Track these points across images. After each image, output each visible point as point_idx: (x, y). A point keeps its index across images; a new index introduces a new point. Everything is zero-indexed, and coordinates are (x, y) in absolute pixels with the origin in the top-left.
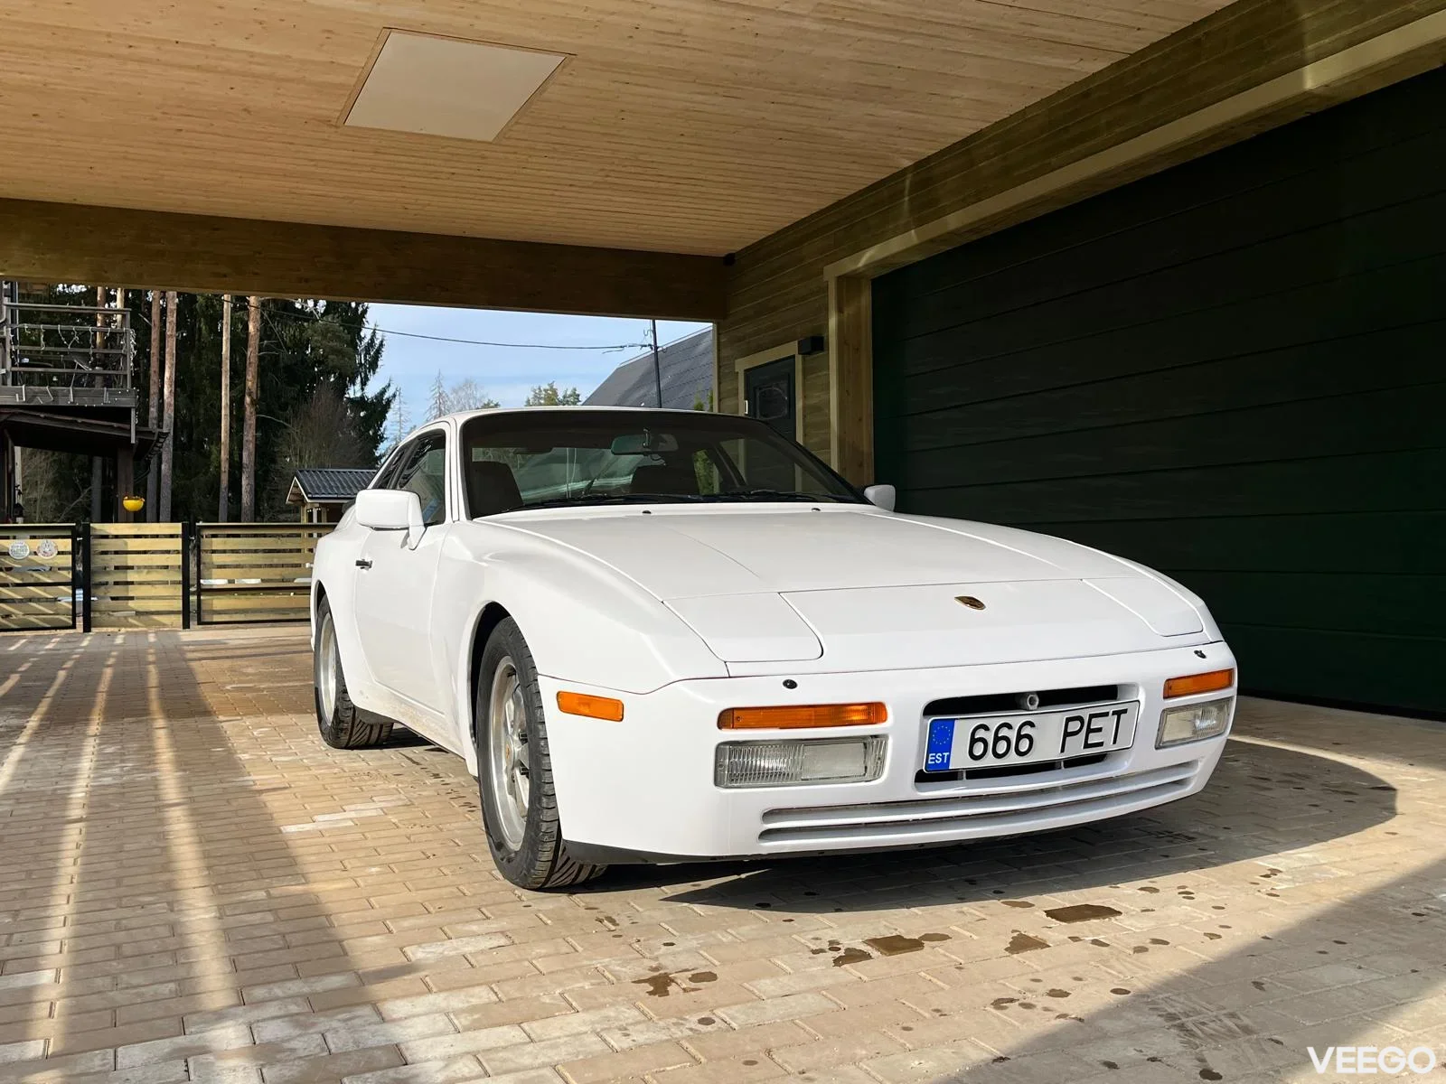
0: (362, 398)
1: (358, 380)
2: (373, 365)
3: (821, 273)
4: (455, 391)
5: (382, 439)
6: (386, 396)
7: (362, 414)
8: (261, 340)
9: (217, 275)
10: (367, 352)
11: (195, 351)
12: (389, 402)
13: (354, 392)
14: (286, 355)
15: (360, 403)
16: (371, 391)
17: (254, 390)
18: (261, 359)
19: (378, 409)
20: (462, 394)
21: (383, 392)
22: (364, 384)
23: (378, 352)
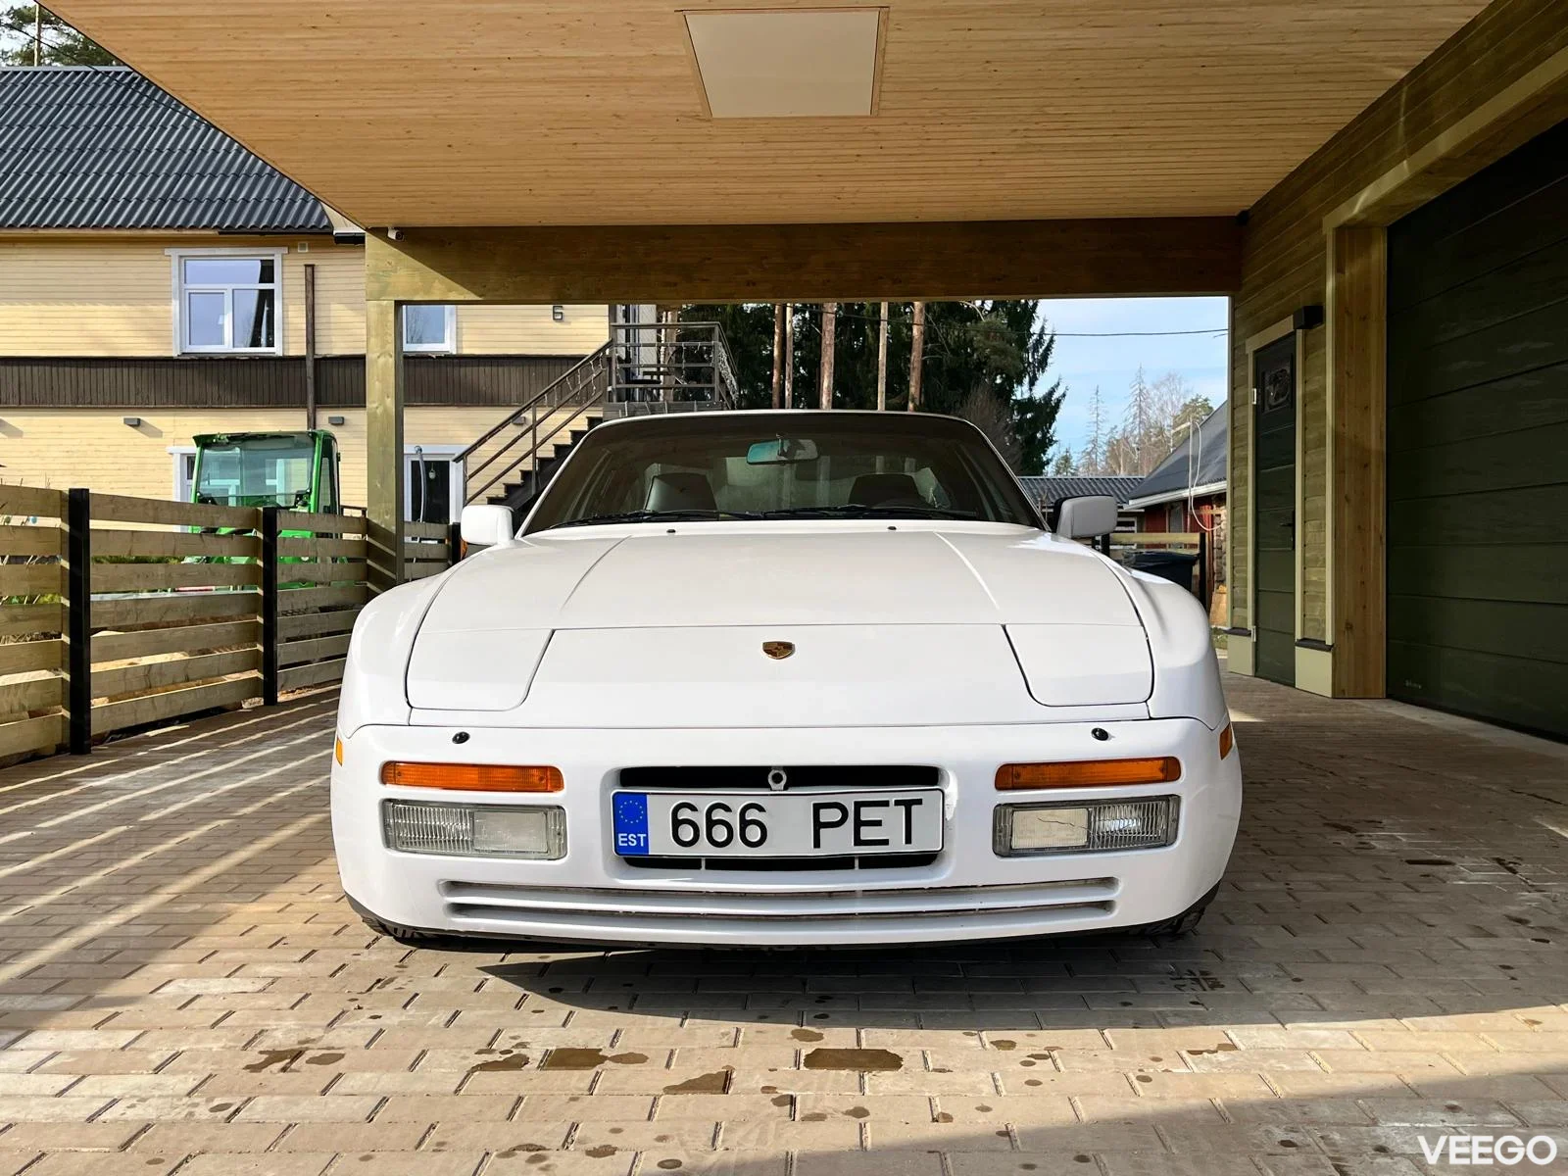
0: (1030, 399)
1: (1026, 380)
2: (1043, 363)
3: (1320, 226)
4: (1156, 387)
5: (1051, 442)
6: (1055, 396)
7: (1029, 416)
8: (925, 343)
9: (668, 284)
10: (1035, 349)
12: (1059, 401)
13: (1021, 392)
14: (948, 357)
15: (1029, 404)
16: (1039, 392)
17: (917, 396)
18: (924, 363)
19: (1046, 410)
20: (1164, 390)
21: (1051, 393)
22: (1032, 383)
23: (1048, 349)
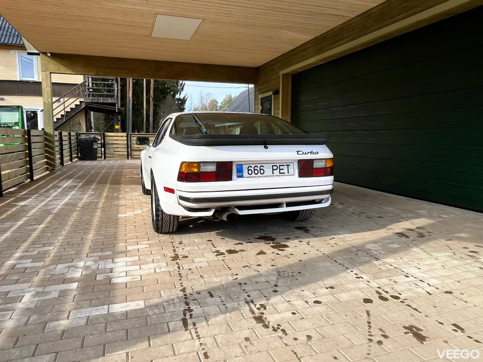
0: (180, 98)
1: (179, 93)
2: (182, 89)
4: (205, 96)
5: (185, 109)
6: (186, 98)
7: (180, 102)
8: (154, 82)
10: (181, 86)
11: (138, 85)
12: (186, 99)
13: (177, 96)
14: (160, 87)
15: (179, 100)
16: (182, 97)
17: (152, 96)
18: (154, 87)
19: (183, 102)
20: (207, 97)
21: (185, 97)
22: (180, 94)
23: (184, 86)
